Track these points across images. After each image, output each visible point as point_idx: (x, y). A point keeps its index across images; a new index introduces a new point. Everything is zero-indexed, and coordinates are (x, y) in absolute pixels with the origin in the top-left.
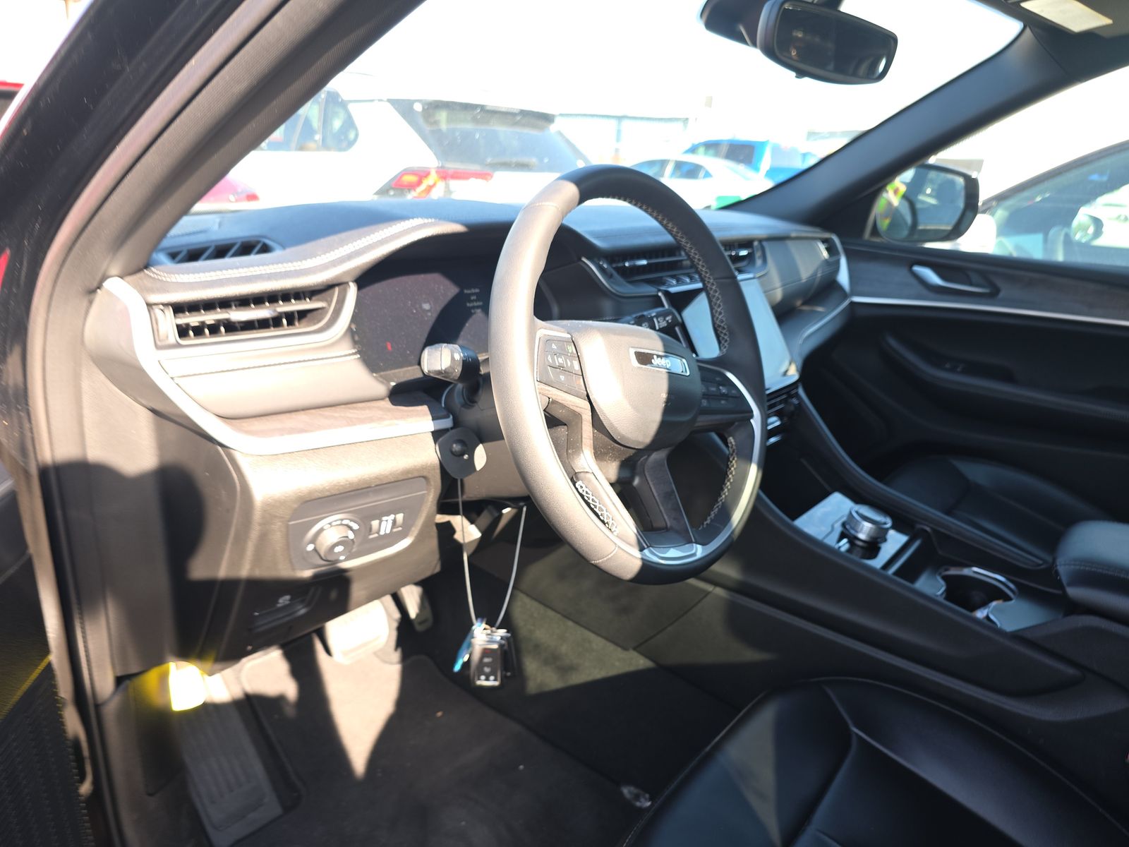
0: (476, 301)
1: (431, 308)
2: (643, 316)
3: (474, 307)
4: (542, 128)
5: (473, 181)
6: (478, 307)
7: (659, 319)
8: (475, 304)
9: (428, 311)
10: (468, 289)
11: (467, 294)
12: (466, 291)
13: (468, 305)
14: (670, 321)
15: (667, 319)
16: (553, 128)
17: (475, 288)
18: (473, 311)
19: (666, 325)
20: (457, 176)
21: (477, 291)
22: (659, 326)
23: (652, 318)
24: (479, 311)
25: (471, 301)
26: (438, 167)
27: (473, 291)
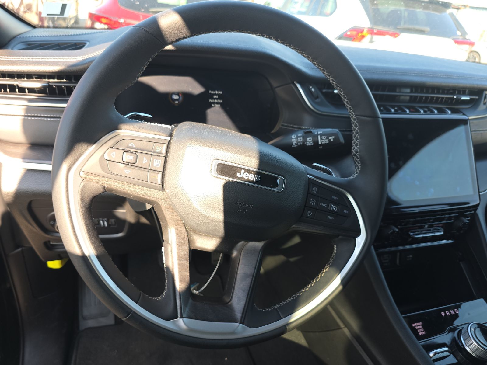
0: (217, 99)
1: (179, 98)
2: (311, 132)
3: (214, 103)
4: (440, 12)
5: (388, 37)
6: (217, 103)
7: (323, 137)
8: (216, 101)
9: (176, 100)
10: (212, 90)
11: (211, 94)
12: (210, 92)
13: (210, 100)
14: (332, 140)
15: (330, 138)
16: (449, 11)
17: (218, 91)
18: (213, 105)
19: (328, 142)
20: (380, 33)
21: (220, 92)
22: (321, 142)
23: (317, 135)
24: (218, 106)
25: (212, 98)
26: (369, 28)
27: (217, 92)
